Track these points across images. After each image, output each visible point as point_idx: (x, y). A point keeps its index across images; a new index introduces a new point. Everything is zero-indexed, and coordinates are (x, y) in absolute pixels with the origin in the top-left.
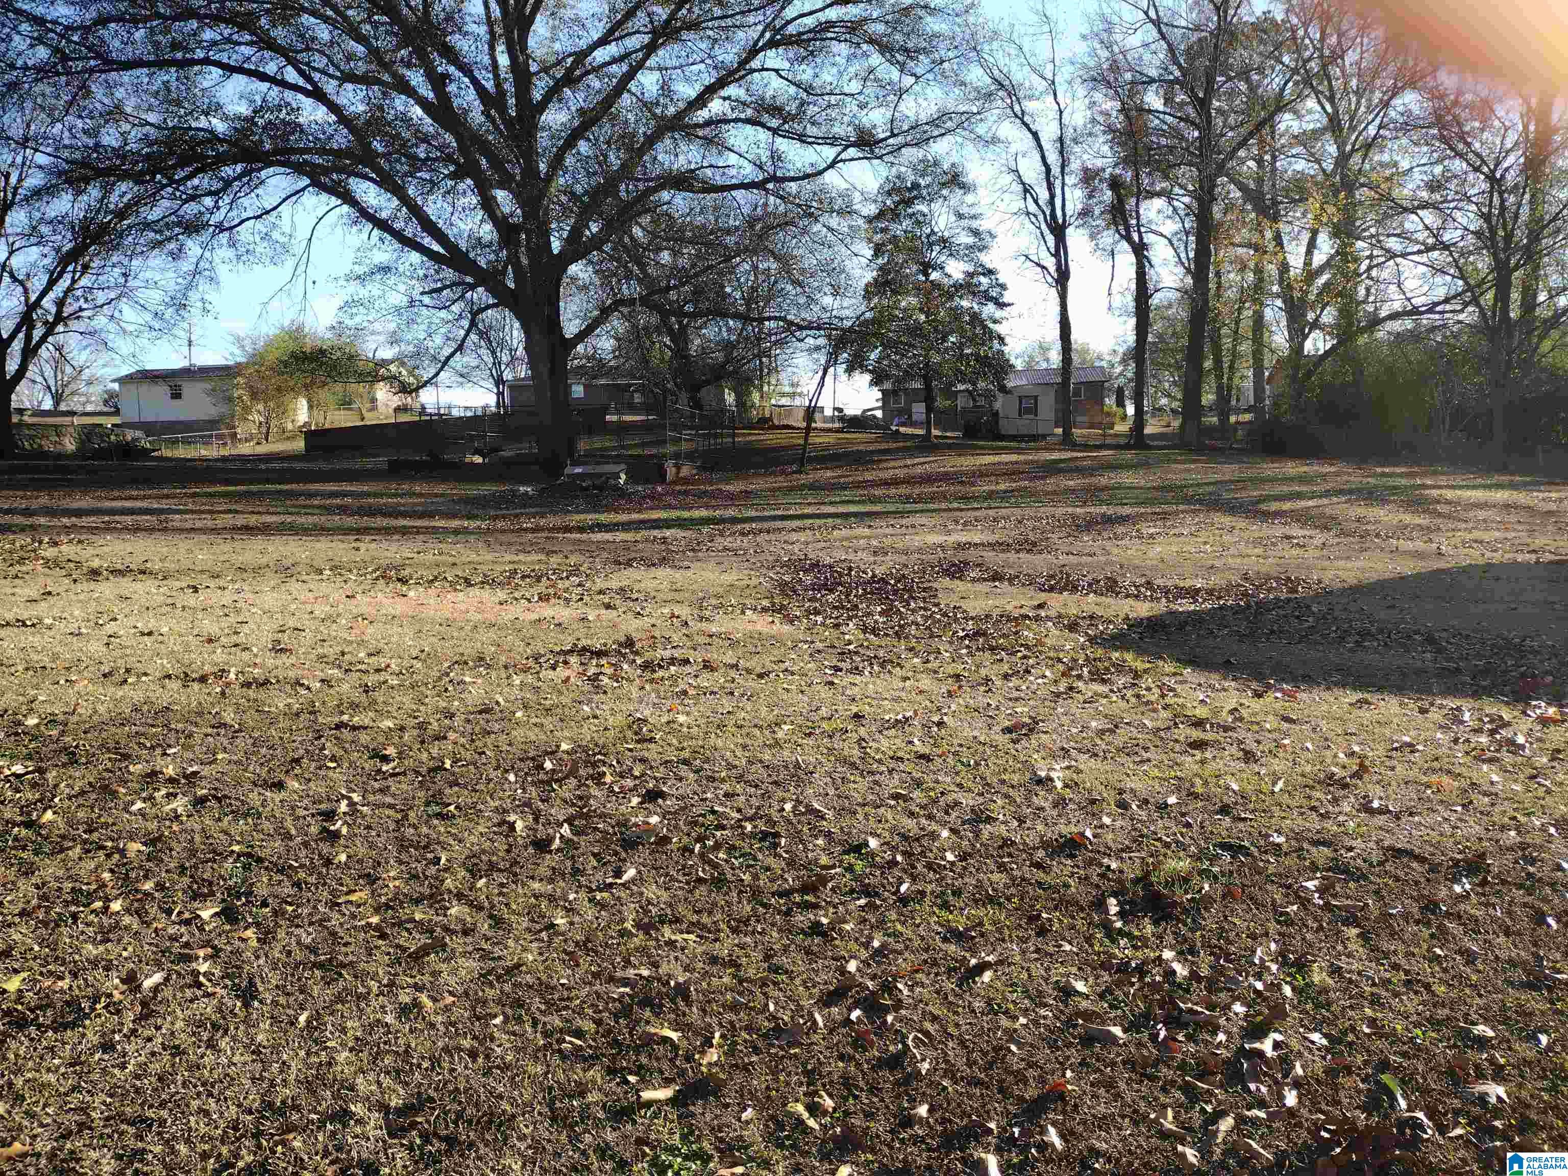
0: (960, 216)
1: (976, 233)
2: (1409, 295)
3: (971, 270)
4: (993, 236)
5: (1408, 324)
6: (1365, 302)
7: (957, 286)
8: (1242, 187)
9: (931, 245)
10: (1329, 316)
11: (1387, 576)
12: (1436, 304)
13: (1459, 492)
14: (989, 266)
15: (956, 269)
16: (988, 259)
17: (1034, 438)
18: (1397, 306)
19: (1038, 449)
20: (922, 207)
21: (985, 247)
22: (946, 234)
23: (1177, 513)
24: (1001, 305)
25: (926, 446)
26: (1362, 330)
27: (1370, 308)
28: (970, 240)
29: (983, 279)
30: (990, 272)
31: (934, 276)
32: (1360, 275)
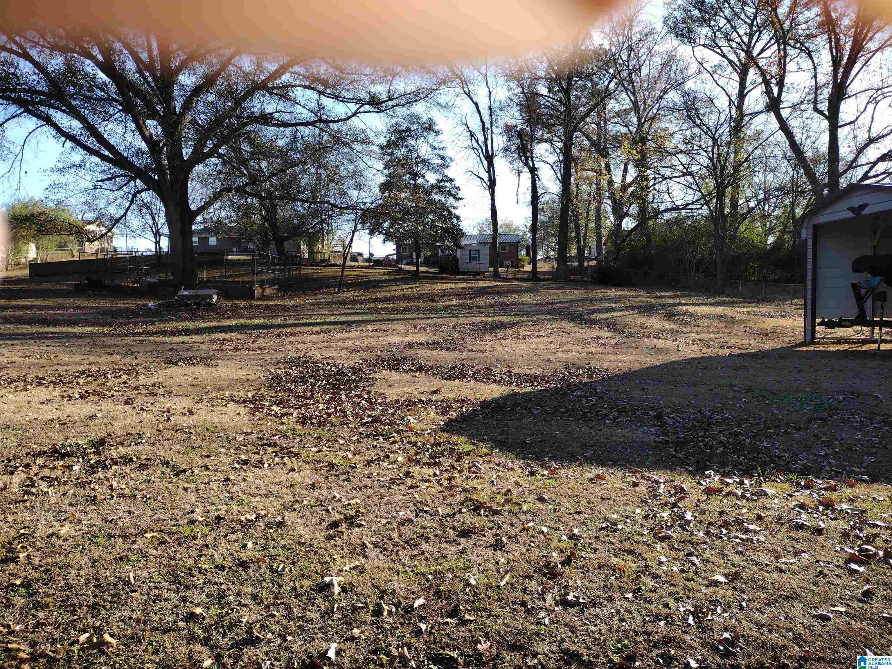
0: (434, 148)
1: (443, 158)
2: (674, 199)
3: (440, 178)
4: (451, 160)
5: (674, 214)
6: (652, 202)
7: (432, 187)
8: (588, 138)
9: (417, 164)
10: (634, 209)
11: (646, 366)
12: (687, 205)
13: (697, 308)
14: (451, 176)
15: (431, 178)
16: (449, 173)
17: (477, 273)
18: (669, 205)
19: (478, 280)
20: (411, 142)
21: (448, 166)
22: (426, 157)
23: (543, 321)
24: (458, 199)
25: (415, 277)
26: (651, 218)
27: (655, 206)
28: (440, 162)
29: (447, 184)
30: (451, 180)
31: (420, 181)
32: (649, 188)
